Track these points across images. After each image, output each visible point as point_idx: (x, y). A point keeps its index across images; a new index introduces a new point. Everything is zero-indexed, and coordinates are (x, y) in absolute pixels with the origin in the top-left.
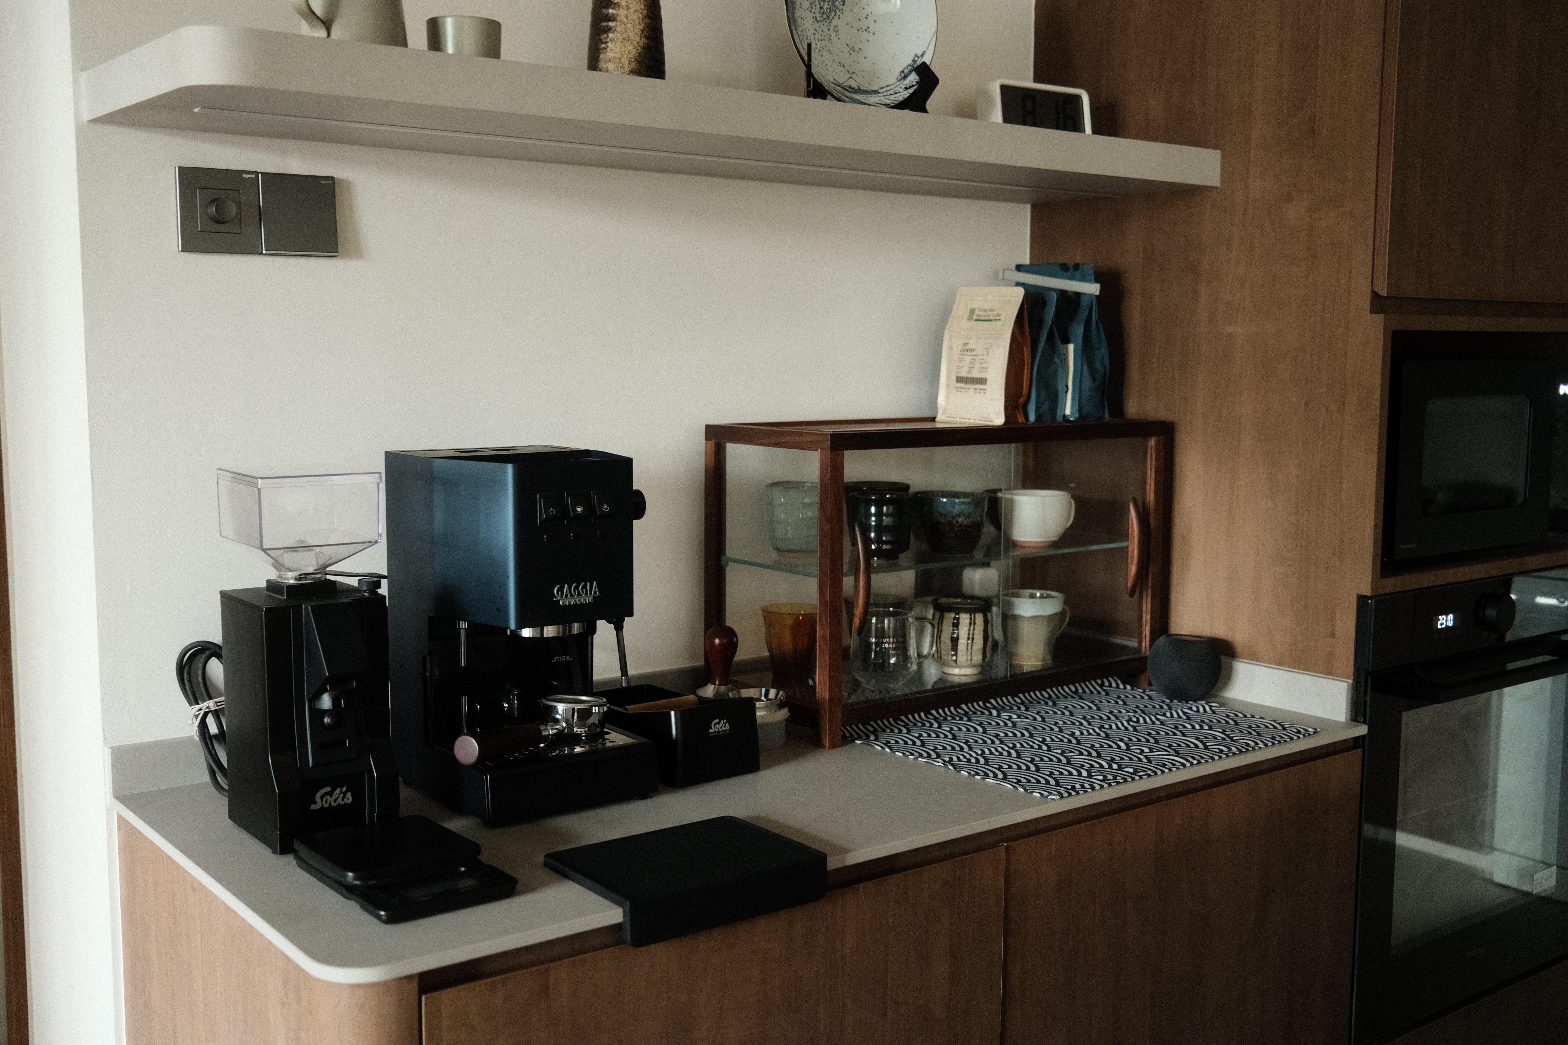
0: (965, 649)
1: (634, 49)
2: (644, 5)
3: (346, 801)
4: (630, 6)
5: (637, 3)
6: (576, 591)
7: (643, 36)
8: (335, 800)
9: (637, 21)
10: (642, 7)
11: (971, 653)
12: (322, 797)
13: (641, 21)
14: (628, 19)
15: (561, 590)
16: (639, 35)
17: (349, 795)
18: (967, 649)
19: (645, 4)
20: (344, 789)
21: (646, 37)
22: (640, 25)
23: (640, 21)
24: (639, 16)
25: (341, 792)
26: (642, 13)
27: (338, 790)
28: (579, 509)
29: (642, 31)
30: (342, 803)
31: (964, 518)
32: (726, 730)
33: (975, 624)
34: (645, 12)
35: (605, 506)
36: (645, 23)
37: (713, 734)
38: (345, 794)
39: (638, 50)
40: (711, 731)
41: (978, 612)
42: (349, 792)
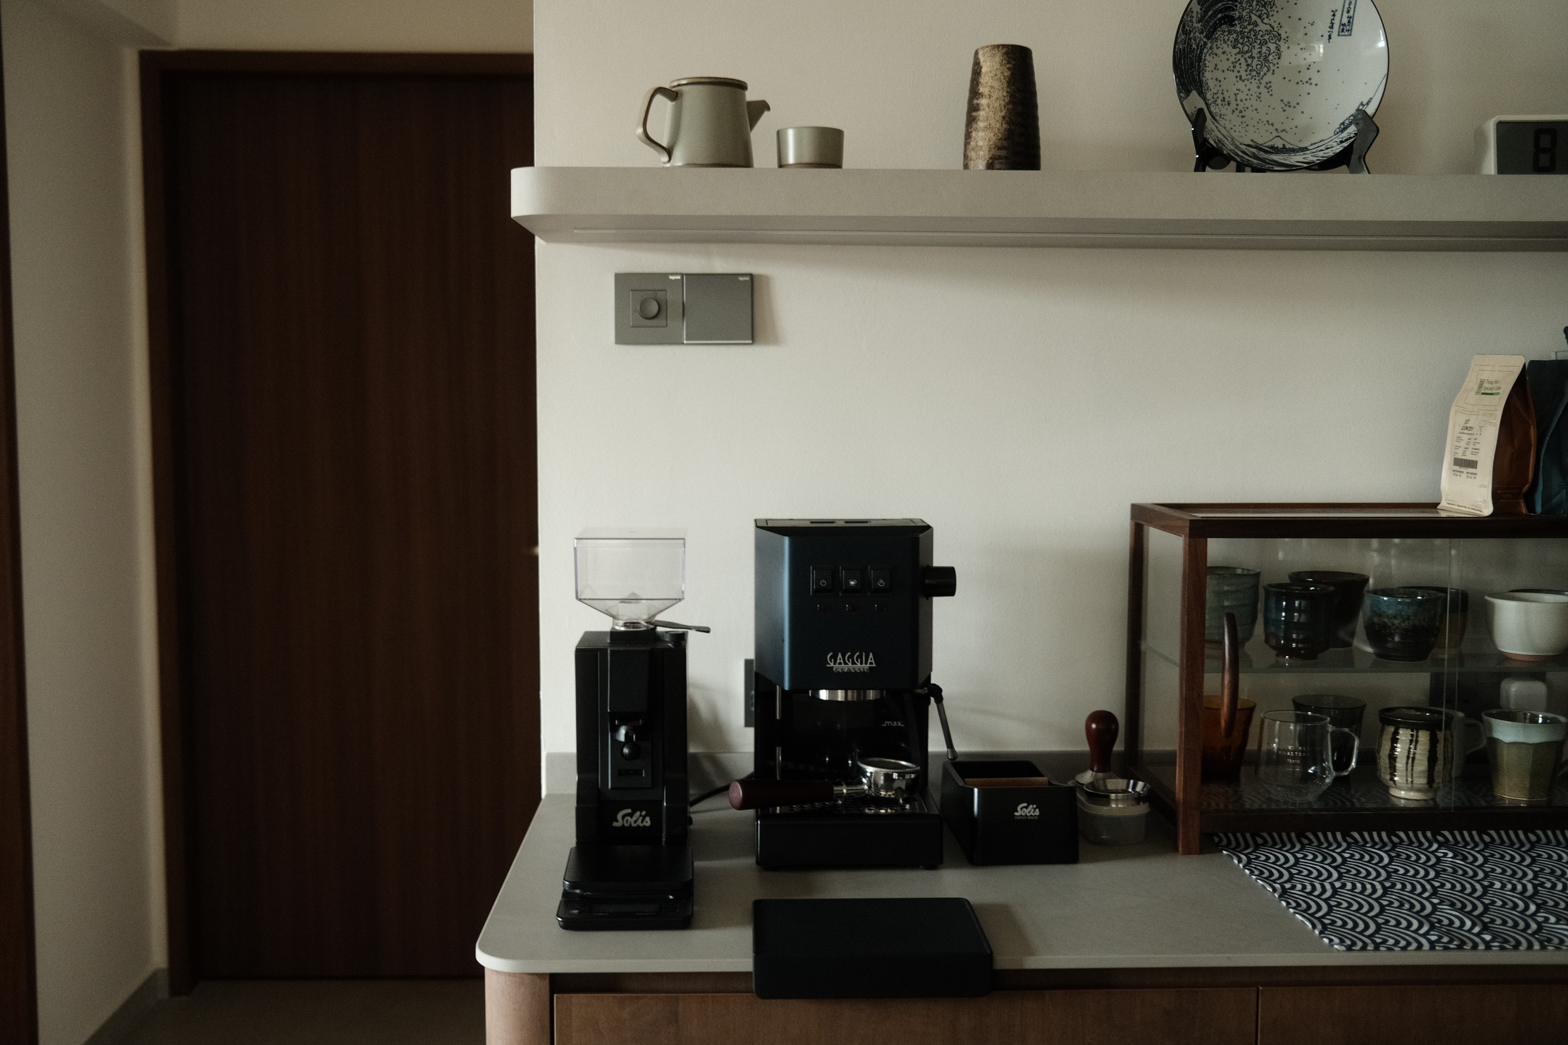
0: (1404, 769)
1: (994, 136)
2: (1007, 92)
3: (645, 824)
4: (992, 94)
5: (1000, 90)
6: (851, 660)
7: (1004, 122)
8: (635, 822)
9: (998, 108)
10: (1005, 94)
11: (1412, 775)
12: (623, 817)
13: (1003, 108)
14: (990, 108)
15: (834, 657)
16: (1000, 122)
17: (648, 819)
18: (1407, 769)
19: (1009, 90)
20: (644, 813)
21: (1007, 123)
22: (1001, 111)
23: (1001, 109)
24: (1001, 103)
25: (641, 815)
26: (1004, 100)
27: (638, 813)
28: (852, 583)
29: (1004, 117)
30: (641, 825)
31: (1402, 620)
32: (1035, 815)
33: (1417, 742)
34: (1007, 99)
35: (881, 581)
36: (1008, 109)
37: (1019, 818)
38: (644, 817)
39: (998, 136)
40: (1016, 814)
41: (1422, 729)
42: (648, 816)
